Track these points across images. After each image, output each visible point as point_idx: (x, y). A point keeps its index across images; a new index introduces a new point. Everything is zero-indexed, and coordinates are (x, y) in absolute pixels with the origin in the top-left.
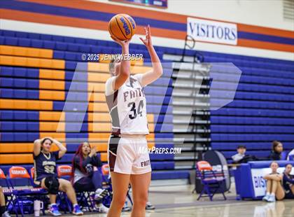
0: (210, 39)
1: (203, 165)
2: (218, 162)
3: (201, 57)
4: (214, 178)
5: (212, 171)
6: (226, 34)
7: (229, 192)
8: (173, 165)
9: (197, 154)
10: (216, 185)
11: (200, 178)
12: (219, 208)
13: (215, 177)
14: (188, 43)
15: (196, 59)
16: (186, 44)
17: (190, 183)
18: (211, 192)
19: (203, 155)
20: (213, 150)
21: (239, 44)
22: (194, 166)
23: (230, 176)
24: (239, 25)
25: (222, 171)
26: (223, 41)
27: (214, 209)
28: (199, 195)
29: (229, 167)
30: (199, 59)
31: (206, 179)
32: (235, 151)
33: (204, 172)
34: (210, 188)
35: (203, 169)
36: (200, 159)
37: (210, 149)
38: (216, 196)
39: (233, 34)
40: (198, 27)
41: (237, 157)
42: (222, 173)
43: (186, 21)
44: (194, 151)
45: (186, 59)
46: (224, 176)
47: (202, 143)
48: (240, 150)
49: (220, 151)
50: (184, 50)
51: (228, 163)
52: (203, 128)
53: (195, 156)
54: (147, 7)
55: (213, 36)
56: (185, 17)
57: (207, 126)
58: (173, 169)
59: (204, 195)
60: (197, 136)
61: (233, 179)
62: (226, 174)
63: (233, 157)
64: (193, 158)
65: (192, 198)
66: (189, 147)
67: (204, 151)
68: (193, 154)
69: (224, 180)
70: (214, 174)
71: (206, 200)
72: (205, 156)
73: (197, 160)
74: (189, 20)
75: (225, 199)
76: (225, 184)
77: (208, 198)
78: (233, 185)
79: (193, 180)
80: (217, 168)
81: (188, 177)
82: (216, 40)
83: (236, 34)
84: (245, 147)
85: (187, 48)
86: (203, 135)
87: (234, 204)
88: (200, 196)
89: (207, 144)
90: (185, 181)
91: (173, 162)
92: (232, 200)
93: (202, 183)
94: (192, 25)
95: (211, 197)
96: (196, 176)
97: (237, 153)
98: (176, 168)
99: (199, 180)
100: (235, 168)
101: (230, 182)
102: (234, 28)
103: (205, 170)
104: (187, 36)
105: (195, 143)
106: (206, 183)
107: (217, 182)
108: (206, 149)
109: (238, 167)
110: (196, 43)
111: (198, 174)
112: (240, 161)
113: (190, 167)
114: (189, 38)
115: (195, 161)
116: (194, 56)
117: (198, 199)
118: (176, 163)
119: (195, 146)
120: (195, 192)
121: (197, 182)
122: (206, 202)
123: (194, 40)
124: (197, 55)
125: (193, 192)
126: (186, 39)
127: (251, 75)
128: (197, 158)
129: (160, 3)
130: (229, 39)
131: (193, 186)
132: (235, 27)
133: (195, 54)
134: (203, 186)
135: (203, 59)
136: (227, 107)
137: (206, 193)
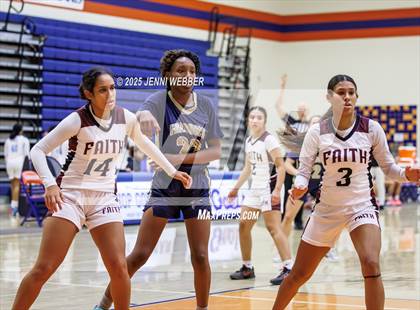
1: (30, 176)
3: (32, 25)
11: (25, 195)
14: (14, 4)
15: (25, 28)
16: (11, 6)
18: (40, 215)
19: (30, 162)
21: (86, 9)
28: (22, 219)
30: (28, 27)
31: (34, 197)
33: (31, 186)
35: (30, 182)
36: (26, 169)
45: (10, 27)
50: (8, 14)
52: (31, 125)
57: (37, 122)
59: (30, 219)
65: (14, 221)
71: (32, 226)
77: (36, 223)
85: (12, 11)
86: (31, 135)
88: (25, 220)
90: (4, 199)
93: (27, 201)
95: (40, 222)
96: (21, 193)
99: (24, 198)
103: (33, 184)
106: (33, 201)
110: (26, 5)
111: (23, 188)
116: (23, 24)
117: (22, 224)
121: (21, 200)
122: (34, 229)
123: (23, 2)
124: (27, 21)
127: (102, 52)
133: (23, 20)
134: (29, 205)
135: (35, 28)
136: (67, 96)
137: (33, 216)
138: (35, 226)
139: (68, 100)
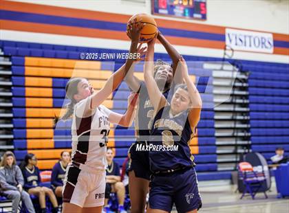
0: (248, 48)
1: (244, 166)
2: (259, 163)
3: (239, 65)
4: (255, 179)
5: (253, 171)
6: (263, 43)
7: (270, 191)
8: (217, 167)
9: (238, 156)
10: (258, 185)
11: (242, 178)
12: (261, 207)
13: (257, 177)
14: (227, 52)
15: (235, 67)
16: (225, 54)
17: (232, 183)
18: (253, 192)
19: (244, 156)
20: (253, 152)
21: (275, 53)
22: (236, 167)
23: (271, 176)
24: (274, 35)
25: (263, 171)
26: (260, 49)
27: (256, 207)
28: (241, 195)
29: (269, 168)
30: (237, 67)
31: (248, 180)
32: (274, 153)
33: (245, 173)
34: (252, 188)
35: (245, 170)
36: (242, 160)
37: (251, 151)
38: (258, 195)
39: (269, 43)
40: (236, 38)
41: (276, 158)
42: (263, 174)
43: (225, 32)
44: (235, 153)
45: (225, 67)
46: (264, 176)
47: (243, 146)
48: (278, 152)
49: (261, 153)
50: (224, 59)
51: (268, 164)
52: (243, 132)
53: (237, 158)
54: (188, 20)
55: (250, 46)
56: (223, 28)
57: (247, 130)
58: (216, 171)
59: (246, 194)
60: (238, 139)
61: (273, 179)
62: (267, 174)
63: (272, 158)
64: (234, 160)
65: (235, 197)
66: (231, 150)
67: (245, 153)
68: (234, 156)
69: (265, 180)
70: (256, 174)
71: (248, 199)
72: (246, 158)
73: (239, 162)
74: (227, 31)
75: (267, 197)
76: (266, 184)
77: (251, 197)
78: (274, 185)
79: (235, 181)
80: (258, 169)
81: (231, 178)
82: (253, 48)
83: (272, 42)
84: (283, 149)
85: (226, 57)
86: (244, 138)
87: (275, 202)
88: (243, 196)
89: (248, 146)
90: (228, 182)
91: (216, 164)
92: (273, 198)
93: (244, 183)
94: (231, 35)
95: (253, 196)
96: (239, 177)
97: (276, 154)
98: (219, 169)
99: (242, 181)
100: (275, 168)
101: (271, 182)
102: (270, 38)
103: (247, 171)
104: (225, 46)
105: (236, 146)
106: (248, 183)
107: (258, 182)
108: (247, 151)
109: (278, 167)
110: (235, 52)
111: (240, 174)
112: (280, 162)
113: (233, 168)
114: (227, 48)
115: (236, 162)
117: (241, 198)
118: (219, 165)
119: (236, 149)
120: (238, 191)
121: (240, 183)
122: (249, 201)
123: (232, 50)
124: (236, 63)
125: (236, 192)
126: (225, 49)
128: (238, 159)
129: (199, 16)
130: (266, 47)
131: (236, 187)
132: (271, 36)
133: (234, 63)
134: (245, 185)
135: (242, 67)
136: (266, 111)
137: (248, 192)
138: (250, 199)
139: (267, 114)
